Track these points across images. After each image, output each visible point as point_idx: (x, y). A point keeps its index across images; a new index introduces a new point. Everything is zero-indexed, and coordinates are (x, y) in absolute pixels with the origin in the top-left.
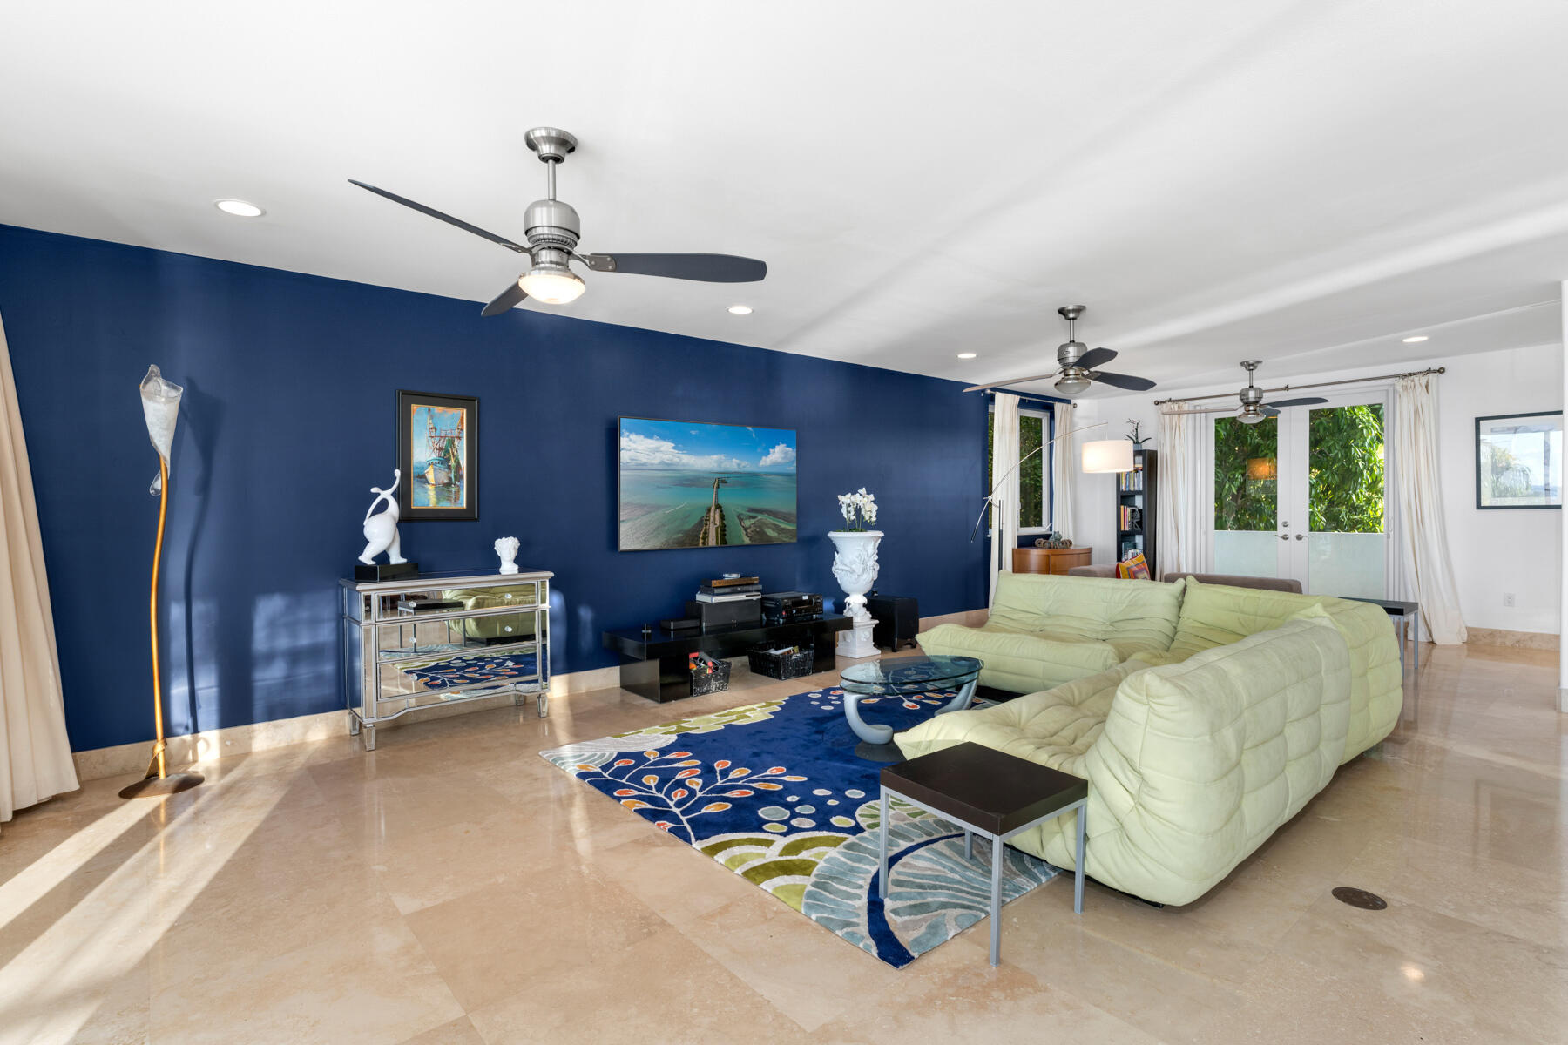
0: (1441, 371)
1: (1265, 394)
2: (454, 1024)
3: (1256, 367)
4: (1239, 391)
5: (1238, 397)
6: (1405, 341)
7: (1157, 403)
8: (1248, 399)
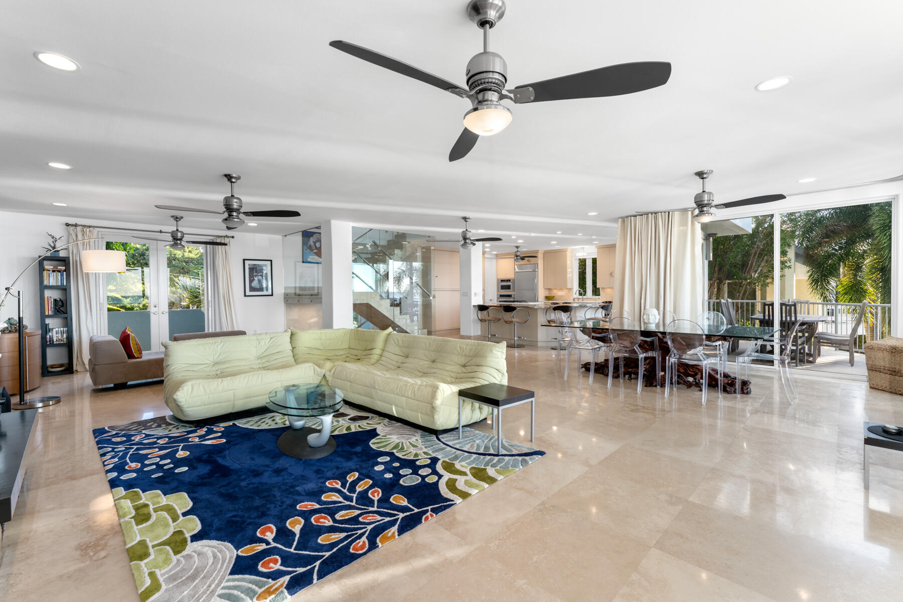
0: (233, 237)
1: (185, 236)
2: (661, 549)
3: (180, 220)
4: (170, 231)
5: (170, 235)
6: (249, 224)
7: (67, 225)
8: (177, 236)
